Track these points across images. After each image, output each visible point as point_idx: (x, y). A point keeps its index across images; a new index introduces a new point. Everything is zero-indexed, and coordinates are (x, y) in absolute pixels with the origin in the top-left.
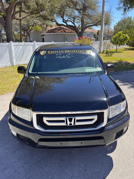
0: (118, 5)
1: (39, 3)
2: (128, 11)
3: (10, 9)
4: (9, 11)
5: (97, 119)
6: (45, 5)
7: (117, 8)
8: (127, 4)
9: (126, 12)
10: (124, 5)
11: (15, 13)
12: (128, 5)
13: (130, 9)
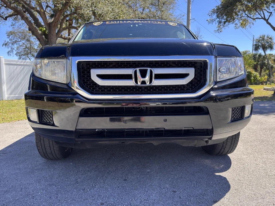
0: (210, 16)
1: (97, 13)
2: (224, 26)
3: (56, 22)
4: (53, 25)
5: (195, 75)
6: (105, 15)
7: (207, 20)
8: (222, 15)
9: (220, 28)
10: (218, 17)
11: (61, 29)
12: (223, 17)
13: (227, 23)
